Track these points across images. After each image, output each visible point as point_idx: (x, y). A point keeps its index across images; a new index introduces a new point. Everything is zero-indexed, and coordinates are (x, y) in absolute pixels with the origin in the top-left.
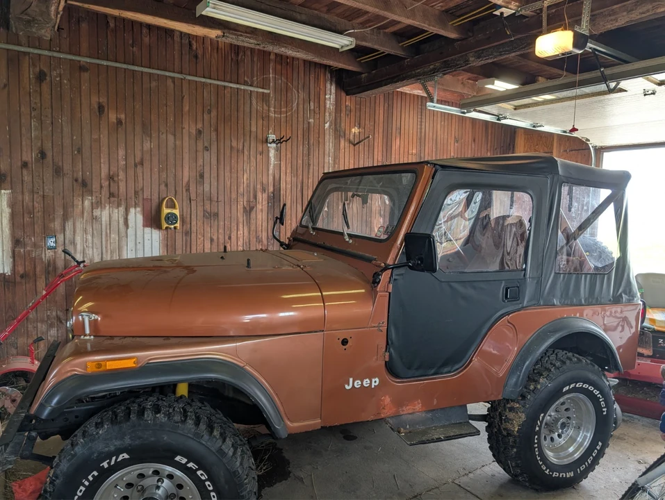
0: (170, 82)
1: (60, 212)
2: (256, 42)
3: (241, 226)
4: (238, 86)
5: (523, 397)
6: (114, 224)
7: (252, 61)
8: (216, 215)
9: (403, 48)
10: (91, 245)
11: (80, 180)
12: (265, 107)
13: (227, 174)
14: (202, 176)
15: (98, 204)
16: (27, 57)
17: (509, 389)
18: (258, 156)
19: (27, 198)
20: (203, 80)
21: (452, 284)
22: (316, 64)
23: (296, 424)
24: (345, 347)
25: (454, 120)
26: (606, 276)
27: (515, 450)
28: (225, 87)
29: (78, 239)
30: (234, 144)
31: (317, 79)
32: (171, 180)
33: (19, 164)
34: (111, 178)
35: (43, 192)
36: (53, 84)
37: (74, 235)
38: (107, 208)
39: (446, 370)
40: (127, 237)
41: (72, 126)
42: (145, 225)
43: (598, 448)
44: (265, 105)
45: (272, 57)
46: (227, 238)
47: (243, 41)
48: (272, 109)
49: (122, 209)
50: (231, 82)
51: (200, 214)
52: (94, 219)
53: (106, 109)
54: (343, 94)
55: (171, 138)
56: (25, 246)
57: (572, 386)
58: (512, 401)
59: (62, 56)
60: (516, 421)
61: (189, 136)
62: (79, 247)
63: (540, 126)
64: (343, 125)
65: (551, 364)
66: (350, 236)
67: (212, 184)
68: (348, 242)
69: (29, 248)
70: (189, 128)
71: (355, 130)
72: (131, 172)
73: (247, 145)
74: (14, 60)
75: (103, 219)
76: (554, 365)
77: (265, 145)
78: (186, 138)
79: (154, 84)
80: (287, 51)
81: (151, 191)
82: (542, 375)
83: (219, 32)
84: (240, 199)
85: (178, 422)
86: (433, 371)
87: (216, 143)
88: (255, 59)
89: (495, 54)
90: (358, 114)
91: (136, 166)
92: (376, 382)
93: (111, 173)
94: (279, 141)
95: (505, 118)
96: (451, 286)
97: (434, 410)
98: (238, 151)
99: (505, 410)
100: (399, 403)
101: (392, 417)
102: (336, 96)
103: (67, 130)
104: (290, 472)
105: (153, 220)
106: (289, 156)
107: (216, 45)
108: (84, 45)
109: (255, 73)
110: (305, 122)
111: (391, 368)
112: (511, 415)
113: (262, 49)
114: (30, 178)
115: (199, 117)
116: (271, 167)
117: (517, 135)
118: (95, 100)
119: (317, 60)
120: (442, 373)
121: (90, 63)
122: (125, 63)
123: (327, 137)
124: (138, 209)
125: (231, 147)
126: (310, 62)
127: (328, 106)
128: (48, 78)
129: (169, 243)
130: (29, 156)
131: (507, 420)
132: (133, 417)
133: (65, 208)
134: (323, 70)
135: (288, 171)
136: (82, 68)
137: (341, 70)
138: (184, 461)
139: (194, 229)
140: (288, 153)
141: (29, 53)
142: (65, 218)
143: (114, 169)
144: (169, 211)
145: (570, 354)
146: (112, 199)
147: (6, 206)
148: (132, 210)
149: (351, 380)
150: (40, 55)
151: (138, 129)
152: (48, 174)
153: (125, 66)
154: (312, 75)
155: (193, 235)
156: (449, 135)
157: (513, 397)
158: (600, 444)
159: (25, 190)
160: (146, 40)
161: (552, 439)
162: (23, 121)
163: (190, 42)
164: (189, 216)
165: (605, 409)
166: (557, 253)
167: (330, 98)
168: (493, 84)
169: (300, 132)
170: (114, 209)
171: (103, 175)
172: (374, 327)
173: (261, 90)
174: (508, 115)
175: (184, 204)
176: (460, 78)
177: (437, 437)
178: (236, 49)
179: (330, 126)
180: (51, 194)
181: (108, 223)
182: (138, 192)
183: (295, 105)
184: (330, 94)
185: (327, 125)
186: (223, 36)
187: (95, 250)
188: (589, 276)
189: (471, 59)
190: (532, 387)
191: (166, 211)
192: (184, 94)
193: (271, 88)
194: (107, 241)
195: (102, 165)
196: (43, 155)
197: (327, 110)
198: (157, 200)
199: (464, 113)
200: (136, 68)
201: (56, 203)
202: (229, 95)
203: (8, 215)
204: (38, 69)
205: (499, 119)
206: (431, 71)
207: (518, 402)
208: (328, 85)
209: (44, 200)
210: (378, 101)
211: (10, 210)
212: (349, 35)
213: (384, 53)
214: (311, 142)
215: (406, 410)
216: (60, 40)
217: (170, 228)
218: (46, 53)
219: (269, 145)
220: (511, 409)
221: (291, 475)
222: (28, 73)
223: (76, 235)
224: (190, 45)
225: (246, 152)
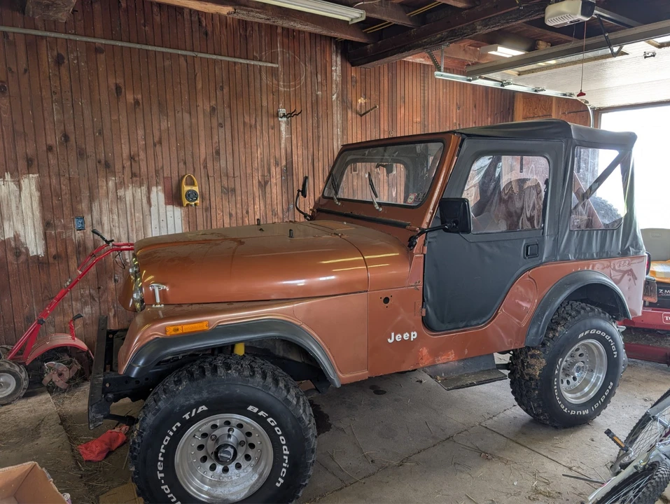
0: (182, 60)
1: (86, 193)
2: (266, 17)
3: (257, 199)
4: (248, 62)
5: (544, 344)
6: (138, 203)
7: (260, 36)
8: (234, 190)
9: (411, 19)
10: (117, 224)
11: (103, 162)
12: (275, 82)
13: (242, 149)
14: (218, 153)
15: (121, 184)
16: (45, 41)
17: (531, 337)
18: (270, 130)
19: (54, 181)
20: (214, 57)
21: (480, 244)
22: (321, 36)
23: (348, 376)
24: (387, 305)
25: (455, 87)
26: (615, 231)
27: (537, 392)
28: (235, 63)
29: (105, 219)
30: (247, 119)
31: (323, 51)
32: (189, 160)
33: (45, 148)
34: (132, 158)
35: (69, 175)
36: (71, 67)
37: (101, 215)
38: (130, 187)
39: (475, 322)
40: (151, 215)
41: (92, 108)
42: (167, 203)
43: (610, 387)
44: (274, 80)
45: (279, 31)
46: (245, 212)
47: (254, 17)
48: (281, 83)
49: (144, 188)
50: (241, 58)
51: (219, 189)
52: (119, 199)
53: (123, 90)
54: (349, 65)
55: (186, 116)
56: (55, 227)
57: (586, 333)
58: (533, 348)
59: (78, 38)
60: (537, 367)
61: (204, 113)
62: (106, 227)
63: (542, 90)
64: (349, 96)
65: (567, 314)
66: (380, 204)
67: (228, 160)
68: (378, 210)
69: (59, 230)
70: (204, 105)
71: (361, 101)
72: (150, 151)
73: (259, 119)
74: (32, 44)
75: (127, 199)
76: (570, 315)
77: (276, 119)
78: (201, 116)
79: (167, 63)
80: (295, 25)
81: (171, 168)
82: (559, 324)
83: (230, 9)
84: (255, 174)
85: (247, 377)
86: (464, 324)
87: (229, 119)
88: (263, 34)
89: (502, 22)
90: (363, 84)
91: (155, 145)
92: (414, 335)
93: (132, 153)
94: (289, 115)
95: (509, 84)
96: (478, 246)
97: (465, 359)
98: (251, 126)
99: (527, 357)
100: (435, 353)
101: (429, 367)
102: (342, 67)
103: (87, 112)
104: (330, 425)
105: (174, 198)
106: (299, 129)
107: (225, 21)
108: (98, 26)
109: (264, 47)
110: (314, 95)
111: (426, 323)
112: (533, 361)
113: (272, 23)
114: (55, 161)
115: (213, 95)
116: (283, 141)
117: (516, 99)
118: (112, 82)
119: (325, 32)
120: (471, 326)
121: (105, 44)
122: (138, 43)
123: (335, 109)
124: (160, 188)
125: (244, 123)
126: (316, 35)
127: (334, 78)
128: (66, 61)
129: (190, 220)
130: (53, 139)
131: (529, 366)
132: (208, 374)
133: (90, 189)
134: (328, 42)
135: (299, 144)
136: (98, 50)
137: (346, 41)
138: (256, 410)
139: (213, 205)
140: (298, 126)
141: (46, 37)
142: (92, 199)
143: (134, 149)
144: (189, 188)
145: (583, 305)
146: (134, 179)
147: (35, 190)
148: (154, 189)
149: (393, 334)
150: (56, 38)
151: (155, 109)
152: (73, 157)
153: (138, 46)
154: (318, 48)
155: (213, 211)
156: (451, 102)
157: (536, 344)
158: (611, 384)
159: (51, 174)
160: (158, 18)
161: (568, 382)
162: (45, 105)
163: (199, 19)
164: (208, 193)
165: (615, 353)
167: (336, 70)
168: (496, 50)
169: (309, 105)
170: (137, 188)
171: (125, 155)
172: (412, 286)
173: (270, 65)
174: (511, 80)
175: (203, 181)
176: (462, 45)
177: (470, 382)
178: (244, 24)
179: (337, 98)
180: (77, 176)
181: (132, 202)
182: (158, 171)
183: (303, 78)
184: (337, 65)
185: (334, 97)
186: (235, 13)
187: (121, 229)
188: (600, 231)
189: (478, 27)
190: (551, 335)
191: (186, 188)
192: (196, 71)
193: (279, 63)
194: (132, 220)
195: (123, 146)
196: (66, 137)
197: (334, 82)
198: (177, 178)
199: (470, 80)
200: (150, 48)
201: (81, 185)
202: (240, 71)
203: (37, 198)
204: (55, 53)
205: (502, 85)
206: (437, 40)
207: (539, 350)
208: (334, 57)
209: (70, 183)
210: (382, 71)
211: (39, 194)
212: (359, 7)
213: (390, 23)
214: (320, 115)
215: (441, 359)
216: (74, 22)
217: (191, 205)
218: (63, 36)
219: (280, 119)
220: (533, 356)
221: (332, 426)
222: (47, 58)
223: (103, 216)
224: (200, 22)
225: (258, 127)
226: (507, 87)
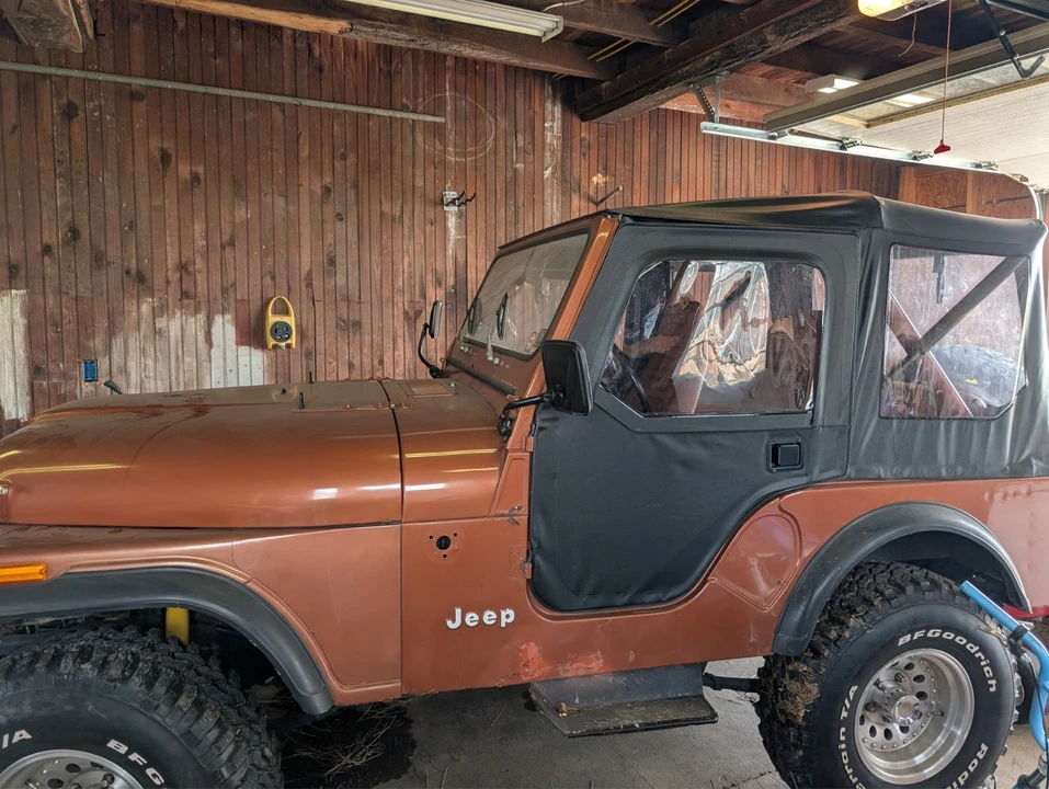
0: (276, 112)
1: (103, 323)
2: (408, 37)
3: (400, 341)
4: (391, 113)
5: (817, 654)
6: (190, 341)
7: (416, 71)
8: (358, 325)
9: (655, 30)
10: (152, 375)
11: (134, 272)
12: (439, 146)
13: (376, 258)
14: (332, 262)
15: (161, 310)
16: (48, 82)
17: (785, 638)
18: (428, 226)
19: (51, 301)
20: (331, 106)
21: (658, 436)
22: (526, 70)
23: (348, 691)
24: (444, 552)
26: (993, 426)
27: (801, 752)
28: (369, 115)
29: (132, 365)
30: (386, 208)
31: (529, 96)
32: (281, 271)
33: (39, 248)
34: (183, 268)
35: (77, 293)
36: (90, 123)
37: (126, 358)
38: (178, 315)
39: (653, 597)
40: (210, 362)
41: (119, 188)
42: (239, 343)
43: (980, 755)
44: (437, 143)
45: (450, 62)
46: (376, 362)
47: (386, 37)
48: (451, 149)
49: (202, 317)
50: (379, 107)
51: (331, 323)
52: (157, 333)
53: (173, 159)
54: (576, 120)
55: (280, 202)
56: (49, 376)
57: (917, 635)
58: (797, 659)
59: (101, 77)
60: (803, 698)
61: (311, 198)
62: (134, 378)
63: (925, 157)
64: (576, 170)
65: (876, 590)
66: (496, 350)
67: (350, 273)
68: (492, 362)
69: (54, 380)
70: (310, 184)
71: (598, 179)
72: (215, 258)
73: (407, 209)
74: (28, 87)
75: (172, 334)
76: (882, 594)
77: (439, 209)
78: (305, 201)
79: (250, 116)
80: (462, 49)
81: (249, 287)
82: (855, 611)
83: (344, 24)
84: (398, 299)
86: (626, 599)
87: (355, 207)
88: (420, 68)
89: (810, 24)
90: (603, 152)
91: (223, 247)
92: (508, 616)
93: (184, 260)
94: (462, 200)
95: (854, 144)
96: (655, 441)
97: (632, 671)
98: (393, 219)
99: (784, 676)
100: (557, 656)
101: (542, 682)
102: (563, 122)
103: (111, 193)
104: (410, 764)
105: (252, 333)
106: (481, 225)
107: (353, 48)
108: (138, 58)
109: (420, 89)
110: (510, 169)
111: (539, 590)
112: (793, 686)
113: (419, 47)
114: (55, 271)
115: (327, 167)
116: (451, 244)
118: (155, 143)
120: (646, 604)
121: (147, 86)
122: (203, 84)
123: (548, 192)
124: (228, 317)
125: (382, 214)
126: (516, 69)
127: (548, 141)
128: (81, 114)
129: (279, 368)
130: (53, 236)
131: (786, 695)
132: (40, 666)
133: (111, 315)
134: (538, 81)
135: (480, 251)
136: (135, 96)
137: (570, 78)
138: (123, 749)
139: (320, 347)
140: (479, 222)
141: (50, 76)
142: (111, 332)
143: (187, 254)
144: (278, 319)
145: (919, 573)
146: (185, 301)
147: (19, 315)
148: (218, 319)
149: (458, 612)
150: (67, 77)
151: (226, 188)
152: (84, 264)
153: (201, 89)
154: (520, 91)
155: (320, 358)
156: (772, 182)
157: (792, 652)
158: (984, 747)
159: (48, 290)
160: (238, 45)
161: (888, 734)
162: (43, 182)
163: (309, 46)
164: (311, 327)
165: (993, 682)
166: (882, 380)
167: (552, 127)
168: (832, 85)
169: (500, 186)
170: (189, 317)
171: (170, 263)
172: (502, 515)
173: (430, 118)
174: (858, 138)
175: (304, 307)
177: (627, 722)
178: (387, 52)
179: (553, 174)
180: (88, 295)
181: (180, 339)
182: (227, 289)
183: (490, 140)
184: (553, 119)
185: (548, 173)
186: (352, 30)
187: (159, 383)
188: (954, 425)
189: (770, 38)
190: (833, 635)
191: (272, 319)
192: (300, 130)
193: (448, 115)
194: (178, 368)
195: (169, 248)
196: (75, 233)
197: (547, 148)
198: (259, 303)
199: (773, 138)
200: (220, 91)
201: (96, 309)
202: (376, 129)
203: (22, 329)
204: (65, 101)
205: (843, 147)
206: (707, 65)
207: (805, 662)
208: (549, 105)
209: (77, 305)
210: (638, 129)
211: (26, 321)
212: (554, 12)
214: (520, 202)
215: (572, 670)
216: (98, 52)
217: (280, 347)
218: (75, 73)
219: (446, 208)
220: (795, 675)
222: (49, 108)
223: (129, 359)
224: (310, 50)
225: (406, 221)
226: (851, 151)
